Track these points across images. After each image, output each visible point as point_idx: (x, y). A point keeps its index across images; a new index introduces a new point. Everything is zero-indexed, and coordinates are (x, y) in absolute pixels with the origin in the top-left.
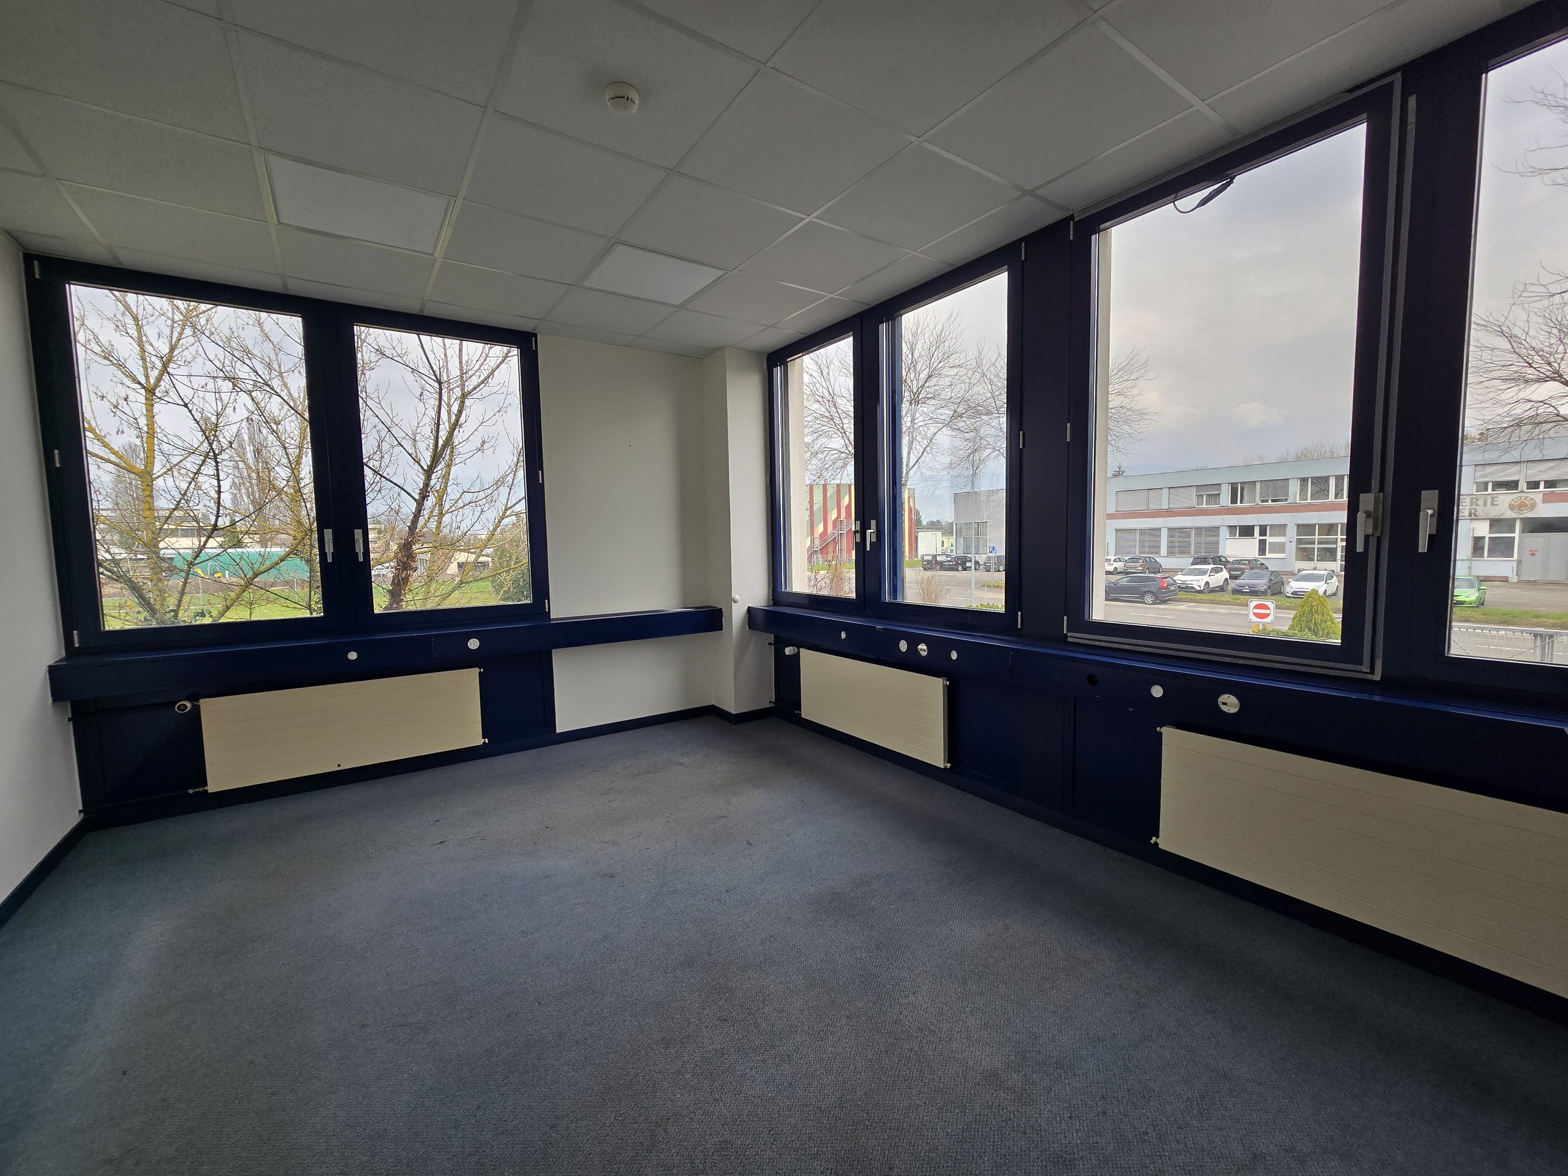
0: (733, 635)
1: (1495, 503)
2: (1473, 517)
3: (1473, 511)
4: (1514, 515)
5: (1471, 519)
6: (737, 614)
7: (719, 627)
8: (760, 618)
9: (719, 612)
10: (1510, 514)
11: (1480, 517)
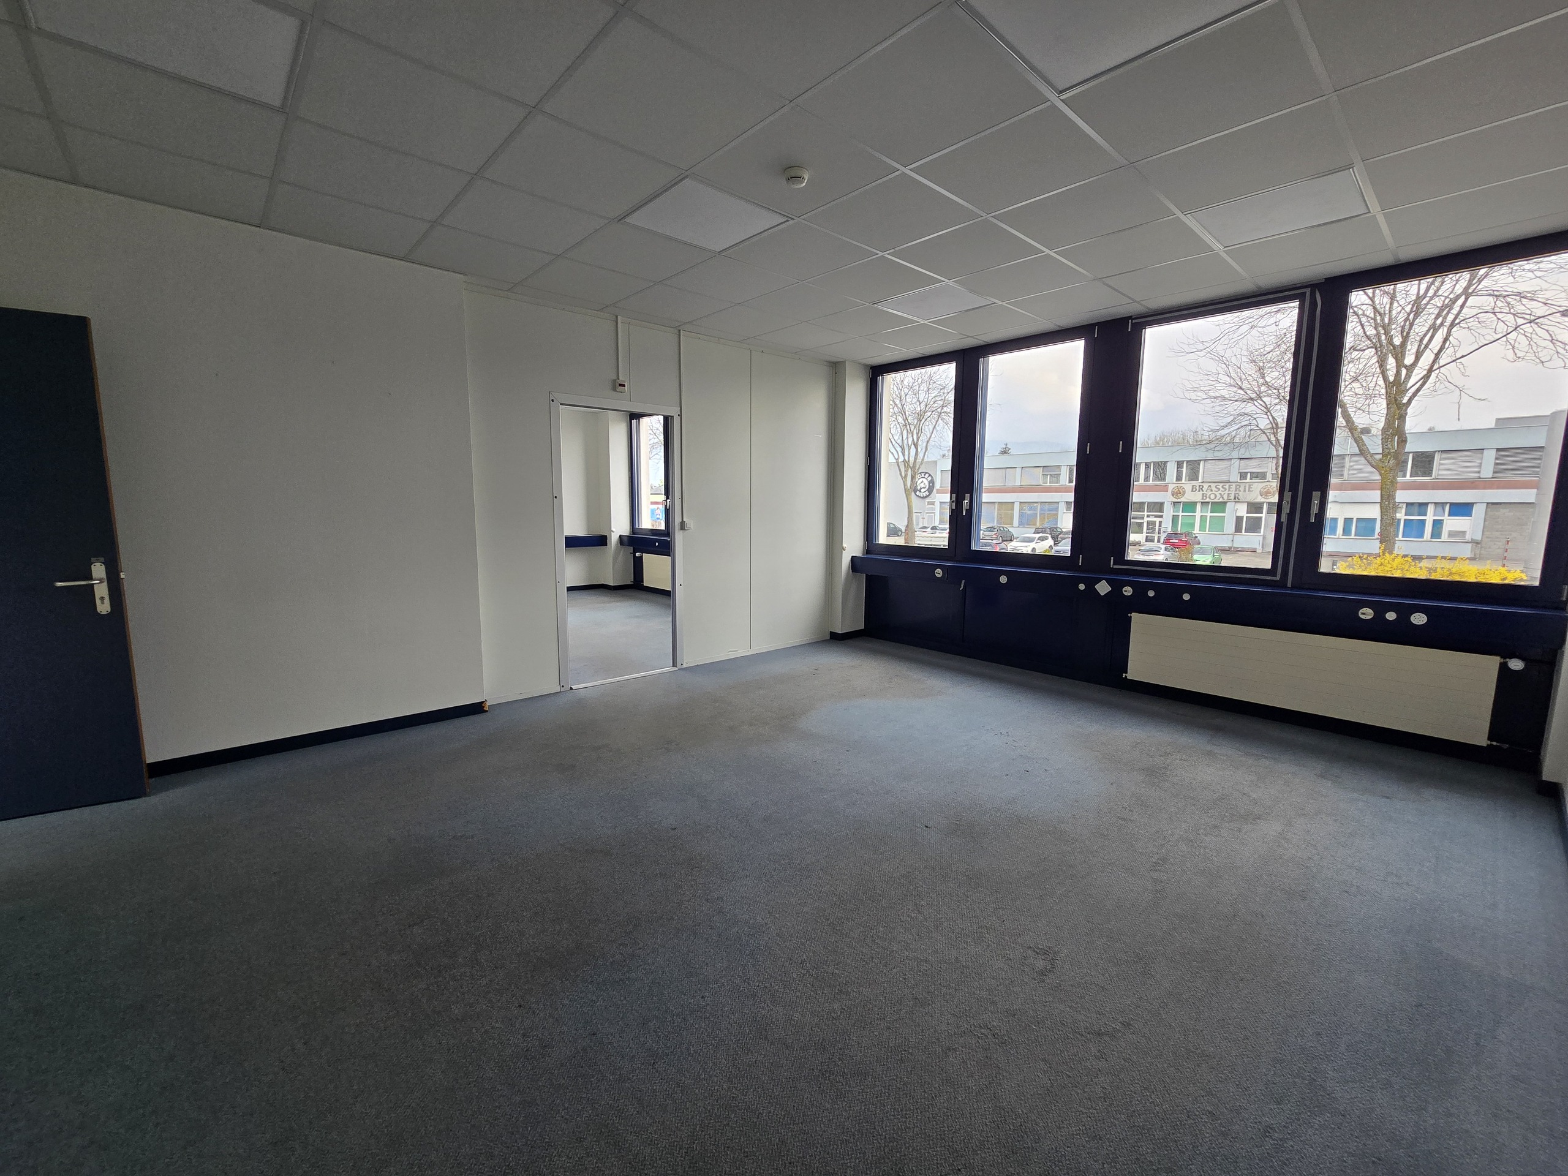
0: (612, 545)
1: (1251, 490)
2: (1237, 500)
3: (1237, 495)
4: (1263, 500)
5: (1235, 502)
6: (614, 539)
7: (605, 544)
8: (626, 539)
9: (605, 537)
10: (1260, 499)
11: (1241, 501)
